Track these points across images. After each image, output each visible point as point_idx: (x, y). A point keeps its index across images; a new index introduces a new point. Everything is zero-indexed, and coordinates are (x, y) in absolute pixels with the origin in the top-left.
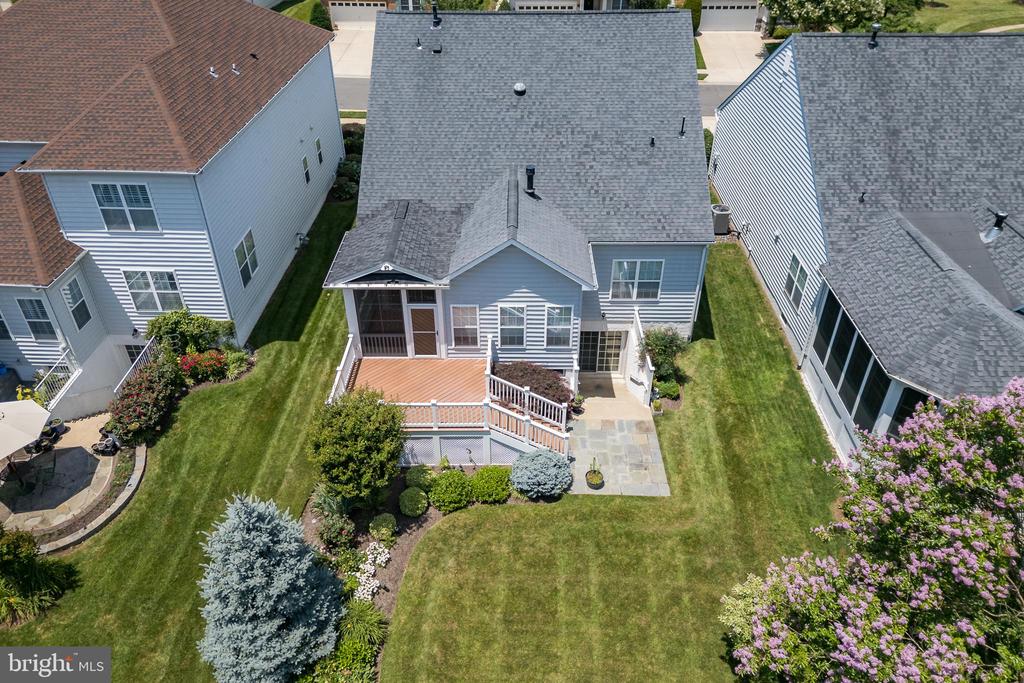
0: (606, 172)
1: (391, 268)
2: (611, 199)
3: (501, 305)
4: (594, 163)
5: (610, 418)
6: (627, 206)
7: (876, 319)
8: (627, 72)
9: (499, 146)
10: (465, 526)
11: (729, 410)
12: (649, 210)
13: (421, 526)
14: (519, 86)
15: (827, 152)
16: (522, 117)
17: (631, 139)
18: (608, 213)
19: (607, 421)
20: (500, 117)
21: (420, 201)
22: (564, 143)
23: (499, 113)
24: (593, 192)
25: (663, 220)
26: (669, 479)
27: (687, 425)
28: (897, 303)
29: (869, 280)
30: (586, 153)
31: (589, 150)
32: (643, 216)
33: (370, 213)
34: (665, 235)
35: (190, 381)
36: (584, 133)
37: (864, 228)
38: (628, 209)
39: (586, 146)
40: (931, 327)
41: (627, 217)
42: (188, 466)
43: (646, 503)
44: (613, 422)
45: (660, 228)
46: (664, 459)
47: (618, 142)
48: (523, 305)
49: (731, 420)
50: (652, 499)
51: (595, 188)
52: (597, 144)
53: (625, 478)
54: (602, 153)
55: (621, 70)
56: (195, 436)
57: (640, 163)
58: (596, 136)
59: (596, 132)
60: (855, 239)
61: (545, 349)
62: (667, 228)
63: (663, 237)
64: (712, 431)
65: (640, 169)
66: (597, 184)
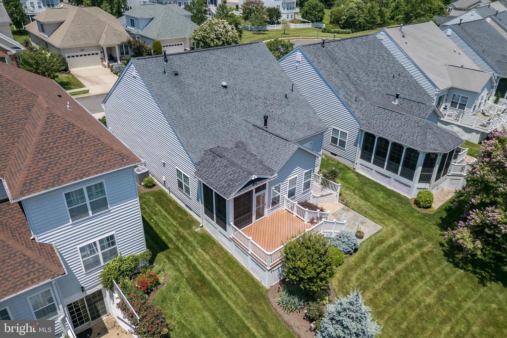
0: (279, 112)
1: (256, 177)
2: (288, 122)
3: (289, 179)
4: (272, 110)
6: (295, 123)
8: (257, 70)
9: (233, 112)
11: (356, 192)
12: (302, 122)
14: (224, 84)
16: (233, 97)
17: (278, 96)
18: (291, 128)
19: (333, 214)
20: (224, 99)
22: (256, 104)
23: (222, 97)
25: (309, 125)
26: (375, 222)
27: (355, 202)
28: (401, 129)
29: (383, 126)
30: (267, 106)
31: (267, 105)
32: (302, 126)
34: (314, 131)
35: (146, 297)
36: (261, 98)
38: (296, 125)
39: (265, 103)
41: (298, 128)
43: (380, 234)
45: (310, 129)
46: (366, 217)
47: (275, 99)
48: (296, 175)
49: (361, 195)
50: (380, 231)
51: (280, 120)
52: (268, 102)
53: (365, 229)
54: (272, 105)
55: (255, 69)
56: (185, 320)
57: (287, 105)
58: (265, 98)
61: (302, 193)
62: (313, 128)
64: (362, 201)
65: (289, 108)
66: (279, 118)
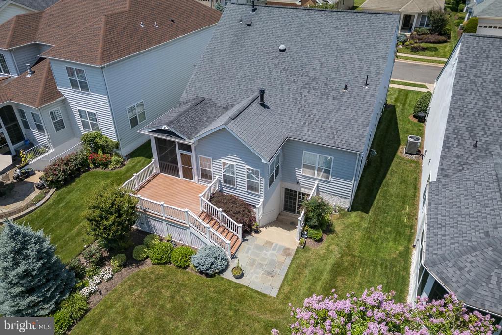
0: (313, 100)
1: (167, 128)
2: (310, 116)
3: (223, 161)
4: (308, 94)
5: (272, 241)
6: (317, 121)
7: (440, 226)
8: (346, 45)
9: (260, 77)
10: (158, 275)
11: (349, 258)
12: (329, 126)
13: (138, 267)
14: (282, 47)
15: (461, 111)
16: (278, 64)
17: (334, 84)
18: (305, 123)
19: (270, 242)
20: (267, 62)
21: (211, 99)
22: (296, 81)
23: (267, 60)
24: (301, 110)
25: (335, 134)
26: (281, 287)
27: (315, 259)
28: (460, 219)
29: (452, 199)
30: (306, 88)
31: (308, 86)
32: (324, 129)
33: (185, 101)
34: (333, 142)
35: (91, 166)
36: (309, 76)
37: (470, 164)
38: (317, 123)
39: (307, 84)
40: (470, 241)
41: (315, 127)
42: (65, 203)
43: (259, 296)
44: (272, 244)
45: (332, 138)
46: (287, 275)
47: (326, 85)
48: (234, 164)
49: (346, 264)
50: (264, 295)
51: (303, 108)
52: (314, 84)
53: (257, 277)
54: (315, 89)
55: (343, 44)
56: (77, 191)
57: (334, 98)
58: (314, 79)
59: (315, 77)
60: (460, 171)
61: (246, 192)
62: (336, 138)
63: (331, 143)
64: (329, 268)
65: (333, 102)
66: (305, 106)
